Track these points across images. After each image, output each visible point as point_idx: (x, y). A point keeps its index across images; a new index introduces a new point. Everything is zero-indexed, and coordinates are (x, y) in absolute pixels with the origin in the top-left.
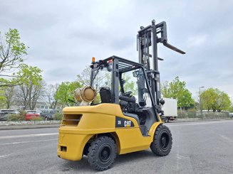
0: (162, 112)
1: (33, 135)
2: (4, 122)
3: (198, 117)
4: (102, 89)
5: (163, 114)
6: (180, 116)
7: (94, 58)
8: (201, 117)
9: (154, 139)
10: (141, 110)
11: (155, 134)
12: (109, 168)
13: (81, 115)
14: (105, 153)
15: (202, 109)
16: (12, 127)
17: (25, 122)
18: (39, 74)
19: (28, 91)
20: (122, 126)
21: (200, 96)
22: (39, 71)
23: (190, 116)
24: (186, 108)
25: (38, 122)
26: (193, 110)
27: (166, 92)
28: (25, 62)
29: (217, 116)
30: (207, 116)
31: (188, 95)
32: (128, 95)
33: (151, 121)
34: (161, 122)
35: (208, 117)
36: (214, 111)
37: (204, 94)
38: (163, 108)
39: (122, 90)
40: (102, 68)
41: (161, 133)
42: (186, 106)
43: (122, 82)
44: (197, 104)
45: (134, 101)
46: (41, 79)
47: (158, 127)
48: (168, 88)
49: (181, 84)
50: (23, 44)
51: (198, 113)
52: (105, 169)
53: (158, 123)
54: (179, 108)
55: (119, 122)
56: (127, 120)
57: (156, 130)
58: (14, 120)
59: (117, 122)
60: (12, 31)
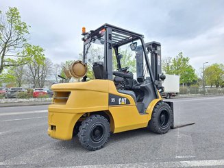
0: (162, 88)
1: (37, 112)
2: (13, 99)
3: (200, 93)
4: (95, 64)
5: (163, 90)
6: (182, 92)
7: (84, 29)
8: (203, 93)
9: (152, 117)
10: (139, 87)
11: (153, 112)
12: (102, 147)
13: (69, 93)
14: (98, 132)
15: (204, 85)
16: (21, 104)
17: (33, 99)
18: (42, 53)
19: (36, 70)
20: (116, 103)
21: (204, 72)
22: (41, 50)
23: (192, 92)
24: (189, 84)
25: (45, 99)
26: (196, 86)
27: (168, 69)
28: (28, 42)
29: (220, 92)
30: (209, 91)
31: (191, 71)
32: (125, 70)
33: (150, 98)
34: (160, 99)
35: (211, 93)
36: (217, 86)
37: (207, 70)
38: (164, 84)
39: (119, 65)
40: (94, 40)
41: (160, 110)
42: (189, 82)
43: (119, 57)
44: (199, 80)
45: (131, 77)
46: (44, 58)
47: (157, 104)
48: (171, 64)
49: (184, 60)
50: (24, 24)
51: (201, 88)
52: (97, 149)
53: (157, 100)
54: (181, 84)
55: (113, 100)
56: (122, 97)
57: (155, 107)
58: (22, 97)
59: (110, 100)
60: (11, 10)
